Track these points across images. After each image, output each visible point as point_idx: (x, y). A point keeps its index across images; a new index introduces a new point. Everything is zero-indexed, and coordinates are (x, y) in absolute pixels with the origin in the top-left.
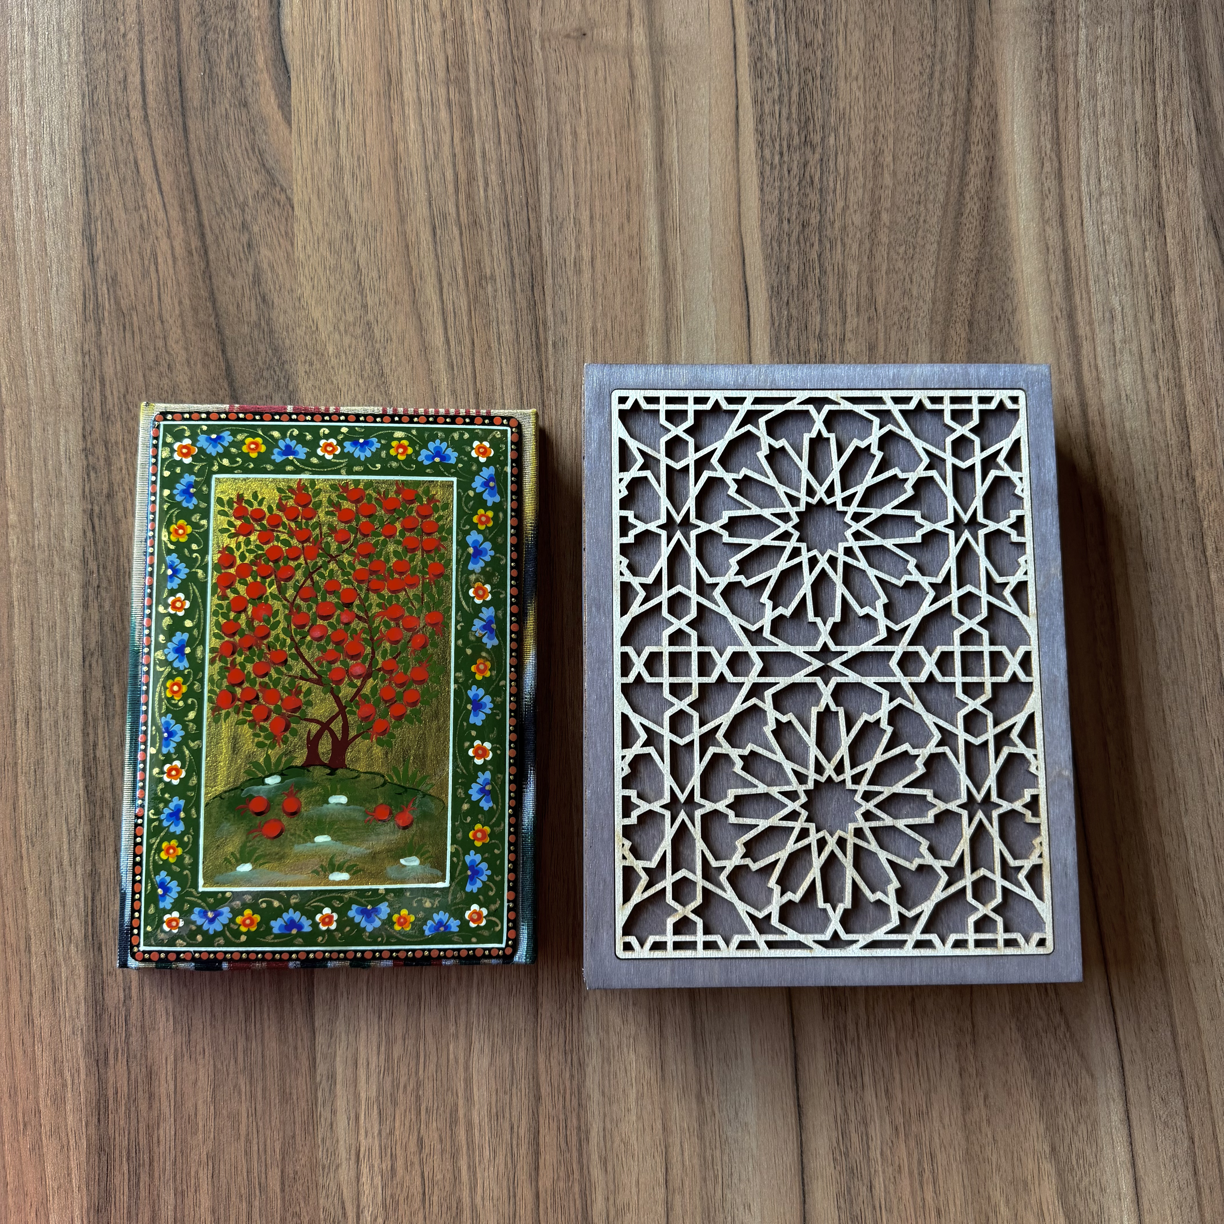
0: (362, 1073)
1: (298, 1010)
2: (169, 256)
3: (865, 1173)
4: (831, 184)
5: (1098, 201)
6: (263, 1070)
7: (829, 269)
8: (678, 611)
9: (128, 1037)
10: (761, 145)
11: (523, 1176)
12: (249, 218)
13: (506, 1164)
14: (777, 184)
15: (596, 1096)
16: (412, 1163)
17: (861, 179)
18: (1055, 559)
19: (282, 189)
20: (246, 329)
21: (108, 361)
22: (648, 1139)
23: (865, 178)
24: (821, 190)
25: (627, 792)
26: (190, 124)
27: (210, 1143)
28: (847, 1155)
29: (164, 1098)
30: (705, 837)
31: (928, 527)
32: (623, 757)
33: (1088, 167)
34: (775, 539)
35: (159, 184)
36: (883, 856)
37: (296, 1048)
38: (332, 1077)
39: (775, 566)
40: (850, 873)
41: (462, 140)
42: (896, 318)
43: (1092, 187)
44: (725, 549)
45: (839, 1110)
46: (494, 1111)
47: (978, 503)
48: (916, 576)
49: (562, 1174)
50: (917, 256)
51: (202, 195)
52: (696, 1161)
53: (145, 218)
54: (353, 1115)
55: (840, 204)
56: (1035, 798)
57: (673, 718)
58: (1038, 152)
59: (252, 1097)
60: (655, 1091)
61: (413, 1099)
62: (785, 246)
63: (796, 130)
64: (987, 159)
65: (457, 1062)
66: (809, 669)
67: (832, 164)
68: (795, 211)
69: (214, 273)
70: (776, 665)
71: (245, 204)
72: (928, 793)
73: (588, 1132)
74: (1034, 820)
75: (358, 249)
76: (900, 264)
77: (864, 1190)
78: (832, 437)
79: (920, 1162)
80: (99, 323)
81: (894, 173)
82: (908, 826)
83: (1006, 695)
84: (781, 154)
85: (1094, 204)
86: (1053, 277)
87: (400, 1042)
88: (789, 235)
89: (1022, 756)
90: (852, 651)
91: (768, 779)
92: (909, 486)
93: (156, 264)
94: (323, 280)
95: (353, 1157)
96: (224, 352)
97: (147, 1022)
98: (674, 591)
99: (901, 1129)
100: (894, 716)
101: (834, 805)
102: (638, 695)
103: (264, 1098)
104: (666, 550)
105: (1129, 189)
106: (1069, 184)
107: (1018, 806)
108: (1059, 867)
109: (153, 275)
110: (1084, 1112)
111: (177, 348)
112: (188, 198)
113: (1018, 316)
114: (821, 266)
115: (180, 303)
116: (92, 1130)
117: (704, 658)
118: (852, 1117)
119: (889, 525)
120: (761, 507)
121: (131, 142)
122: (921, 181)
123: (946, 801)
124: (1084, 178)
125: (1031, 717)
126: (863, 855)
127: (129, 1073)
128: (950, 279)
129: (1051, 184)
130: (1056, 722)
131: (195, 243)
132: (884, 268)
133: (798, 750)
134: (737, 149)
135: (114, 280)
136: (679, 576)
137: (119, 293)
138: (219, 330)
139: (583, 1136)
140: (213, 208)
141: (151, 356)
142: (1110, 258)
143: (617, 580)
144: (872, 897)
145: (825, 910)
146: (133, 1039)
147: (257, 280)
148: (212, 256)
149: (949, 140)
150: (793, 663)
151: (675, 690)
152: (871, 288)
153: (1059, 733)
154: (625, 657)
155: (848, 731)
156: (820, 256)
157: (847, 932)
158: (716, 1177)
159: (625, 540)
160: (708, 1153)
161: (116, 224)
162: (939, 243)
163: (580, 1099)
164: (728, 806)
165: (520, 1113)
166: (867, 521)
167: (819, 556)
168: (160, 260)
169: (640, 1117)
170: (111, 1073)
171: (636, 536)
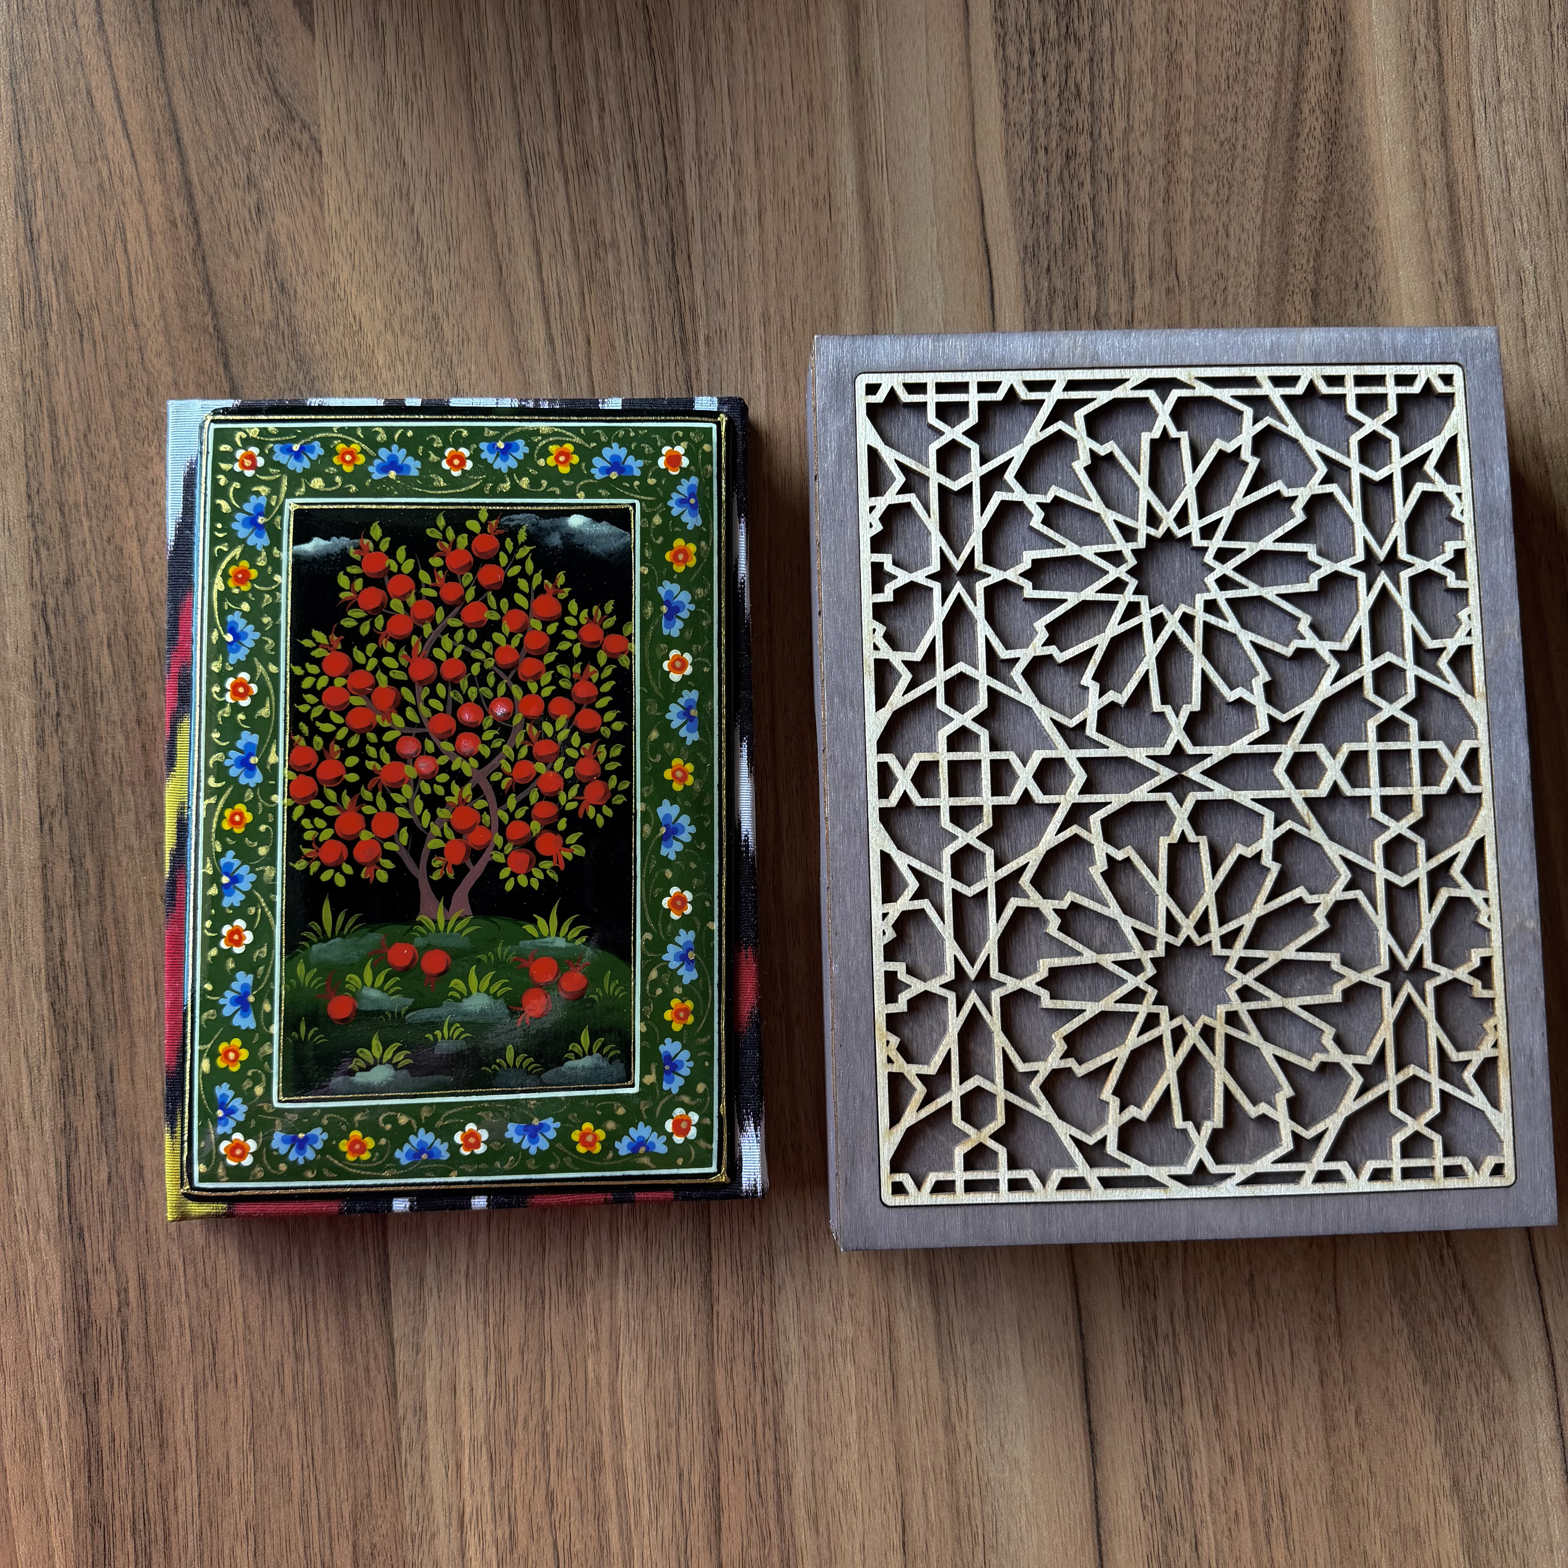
0: (463, 1400)
1: (369, 1316)
2: (143, 229)
3: (1187, 1524)
4: (1107, 95)
5: (1496, 110)
6: (322, 1403)
7: (1107, 219)
8: (960, 702)
9: (126, 1359)
10: (1002, 41)
11: (699, 1542)
12: (256, 170)
13: (674, 1526)
14: (1027, 96)
15: (800, 1426)
16: (539, 1529)
17: (1150, 87)
18: (1510, 612)
19: (304, 126)
20: (257, 333)
21: (60, 385)
22: (876, 1485)
23: (1156, 86)
24: (1092, 104)
25: (892, 966)
26: (166, 32)
27: (250, 1508)
28: (1161, 1500)
29: (181, 1446)
30: (1007, 1028)
31: (1327, 568)
32: (885, 916)
33: (1482, 60)
34: (1100, 591)
35: (124, 123)
36: (1268, 1051)
37: (367, 1370)
38: (420, 1410)
39: (1101, 630)
40: (1221, 1077)
41: (564, 46)
42: (1207, 289)
43: (1488, 90)
44: (1028, 607)
45: (1148, 1435)
46: (654, 1451)
47: (1398, 532)
48: (1310, 641)
49: (754, 1538)
50: (1235, 198)
51: (187, 137)
52: (945, 1513)
53: (105, 174)
54: (452, 1463)
55: (1121, 124)
56: (1486, 962)
57: (955, 857)
58: (1407, 39)
59: (307, 1440)
60: (885, 1417)
61: (538, 1436)
62: (1042, 187)
63: (1052, 17)
64: (1334, 52)
65: (598, 1383)
66: (1156, 782)
67: (1106, 66)
68: (1054, 136)
69: (208, 252)
70: (1106, 776)
71: (251, 149)
72: (1333, 959)
73: (789, 1478)
74: (1486, 994)
75: (417, 209)
76: (1210, 210)
77: (1186, 1549)
78: (1184, 437)
79: (1265, 1507)
80: (44, 329)
81: (1198, 78)
82: (1305, 1008)
83: (1443, 813)
84: (1033, 53)
85: (1490, 114)
86: (1433, 224)
87: (516, 1356)
88: (1047, 171)
89: (1467, 901)
90: (1219, 753)
91: (1097, 943)
92: (1298, 508)
93: (124, 241)
94: (368, 256)
95: (455, 1522)
96: (226, 366)
97: (154, 1338)
98: (953, 671)
99: (1238, 1461)
100: (1281, 847)
101: (1194, 979)
102: (905, 825)
103: (325, 1442)
104: (940, 611)
105: (1542, 92)
106: (1453, 86)
107: (1462, 973)
108: (1522, 1060)
109: (120, 256)
110: (1499, 1430)
111: (158, 364)
112: (167, 142)
113: (1384, 283)
114: (1095, 215)
115: (161, 297)
116: (81, 1494)
117: (1000, 770)
118: (1168, 1445)
119: (1270, 566)
120: (1080, 544)
121: (81, 62)
122: (1237, 88)
123: (1358, 970)
124: (1476, 76)
125: (1480, 845)
126: (1238, 1050)
127: (130, 1411)
128: (1284, 229)
129: (1428, 86)
130: (1516, 851)
131: (180, 208)
132: (1187, 216)
133: (1140, 899)
134: (968, 47)
135: (64, 265)
136: (960, 649)
137: (72, 285)
138: (220, 336)
139: (783, 1483)
140: (203, 157)
141: (121, 377)
142: (1515, 194)
143: (870, 657)
144: (1253, 1111)
145: (1184, 1131)
146: (134, 1363)
147: (271, 261)
148: (205, 227)
149: (1276, 26)
150: (1130, 774)
151: (959, 816)
152: (1170, 245)
153: (1520, 866)
154: (883, 768)
155: (1215, 871)
156: (1093, 200)
157: (1218, 1161)
158: (974, 1536)
159: (880, 598)
160: (963, 1501)
161: (64, 184)
162: (1265, 179)
163: (776, 1431)
164: (1039, 984)
165: (692, 1453)
166: (1238, 560)
167: (1167, 614)
168: (130, 235)
169: (863, 1455)
170: (104, 1411)
171: (896, 592)
